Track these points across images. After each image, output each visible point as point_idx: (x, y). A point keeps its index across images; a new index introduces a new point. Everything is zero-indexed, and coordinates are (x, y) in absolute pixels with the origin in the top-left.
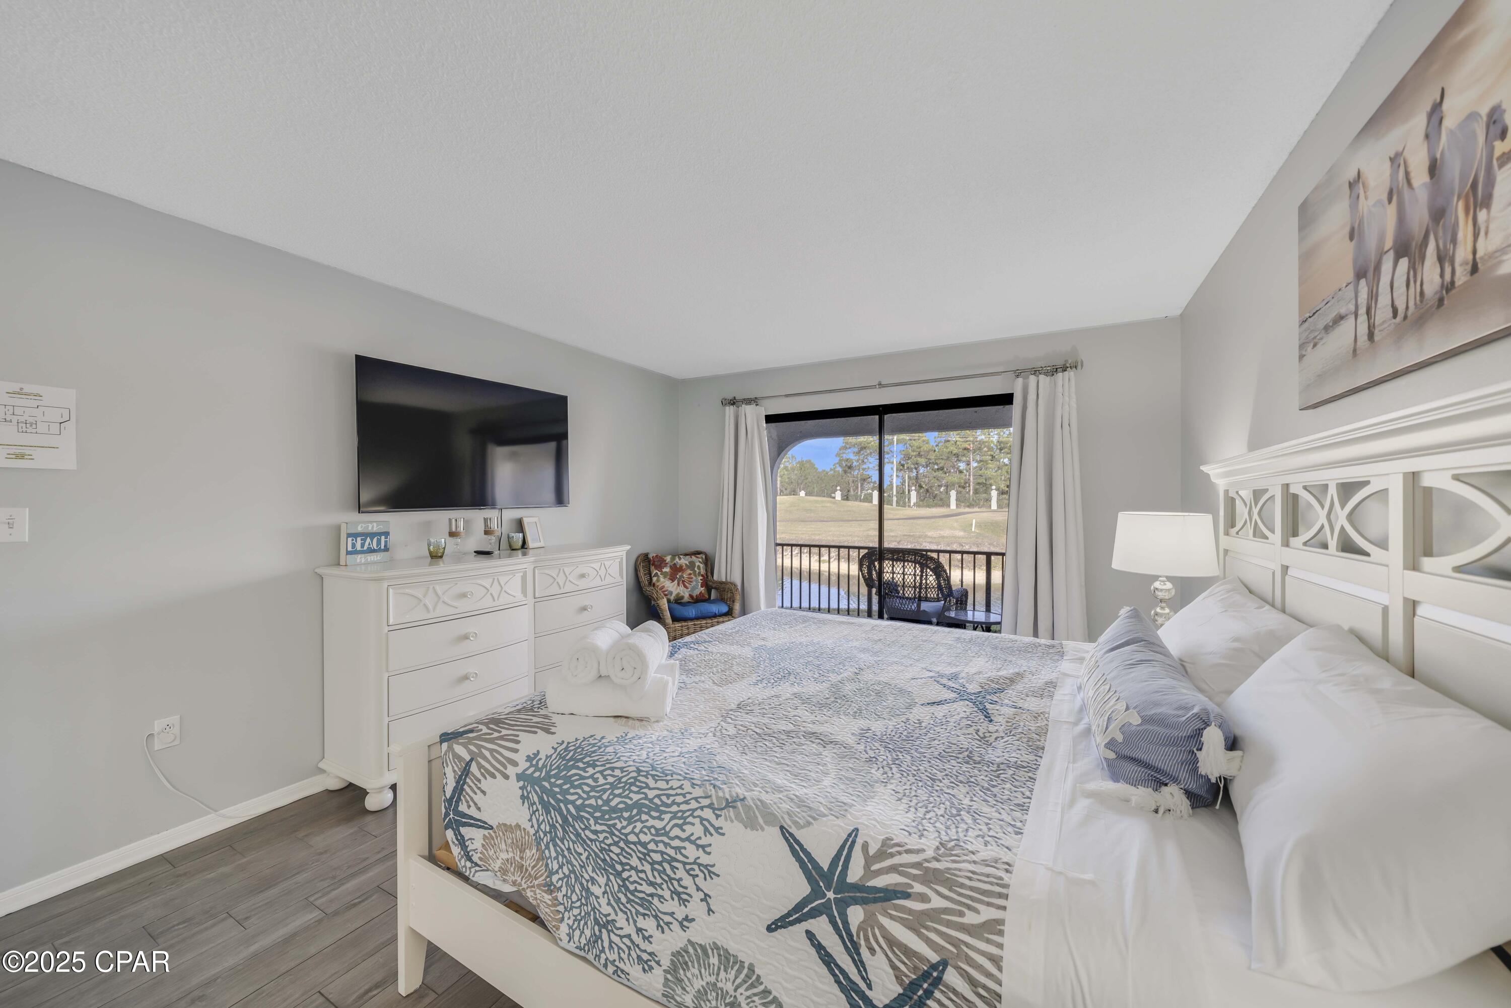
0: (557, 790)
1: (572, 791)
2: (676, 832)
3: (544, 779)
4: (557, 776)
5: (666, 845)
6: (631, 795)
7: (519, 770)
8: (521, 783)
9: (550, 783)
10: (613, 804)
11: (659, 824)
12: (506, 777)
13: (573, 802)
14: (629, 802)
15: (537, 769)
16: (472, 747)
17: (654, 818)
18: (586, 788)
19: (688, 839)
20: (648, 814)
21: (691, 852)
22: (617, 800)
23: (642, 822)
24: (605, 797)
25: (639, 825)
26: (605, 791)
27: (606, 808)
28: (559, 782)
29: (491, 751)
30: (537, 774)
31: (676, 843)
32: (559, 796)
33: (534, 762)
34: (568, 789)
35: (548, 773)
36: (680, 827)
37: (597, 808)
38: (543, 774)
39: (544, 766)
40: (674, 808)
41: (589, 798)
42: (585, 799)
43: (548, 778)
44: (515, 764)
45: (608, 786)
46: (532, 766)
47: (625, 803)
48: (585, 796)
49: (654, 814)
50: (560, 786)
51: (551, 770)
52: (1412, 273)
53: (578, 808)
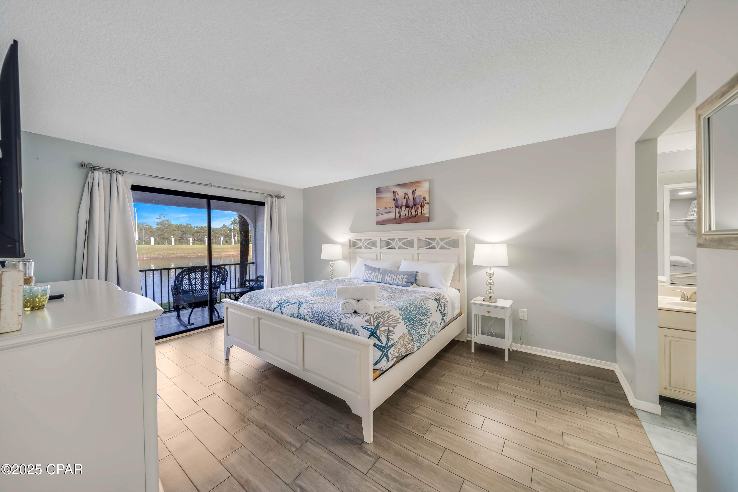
0: (410, 316)
1: (412, 313)
2: (426, 307)
3: (407, 316)
4: (408, 314)
5: (426, 310)
6: (418, 307)
7: (401, 318)
8: (404, 321)
9: (408, 316)
10: (418, 310)
11: (424, 308)
12: (400, 323)
13: (414, 315)
14: (419, 308)
15: (404, 315)
16: (386, 325)
17: (423, 308)
18: (413, 311)
19: (427, 307)
20: (422, 308)
21: (429, 308)
22: (418, 309)
23: (422, 309)
24: (416, 310)
25: (422, 310)
26: (415, 309)
27: (418, 312)
28: (409, 314)
29: (392, 321)
30: (405, 316)
31: (427, 309)
32: (411, 317)
33: (402, 315)
34: (411, 314)
35: (406, 314)
36: (425, 306)
37: (417, 313)
38: (406, 315)
39: (404, 314)
40: (422, 305)
41: (415, 312)
42: (414, 313)
43: (407, 315)
44: (399, 318)
45: (414, 309)
46: (402, 316)
47: (419, 309)
48: (414, 312)
49: (422, 307)
50: (410, 315)
51: (406, 313)
52: (409, 211)
53: (415, 316)
